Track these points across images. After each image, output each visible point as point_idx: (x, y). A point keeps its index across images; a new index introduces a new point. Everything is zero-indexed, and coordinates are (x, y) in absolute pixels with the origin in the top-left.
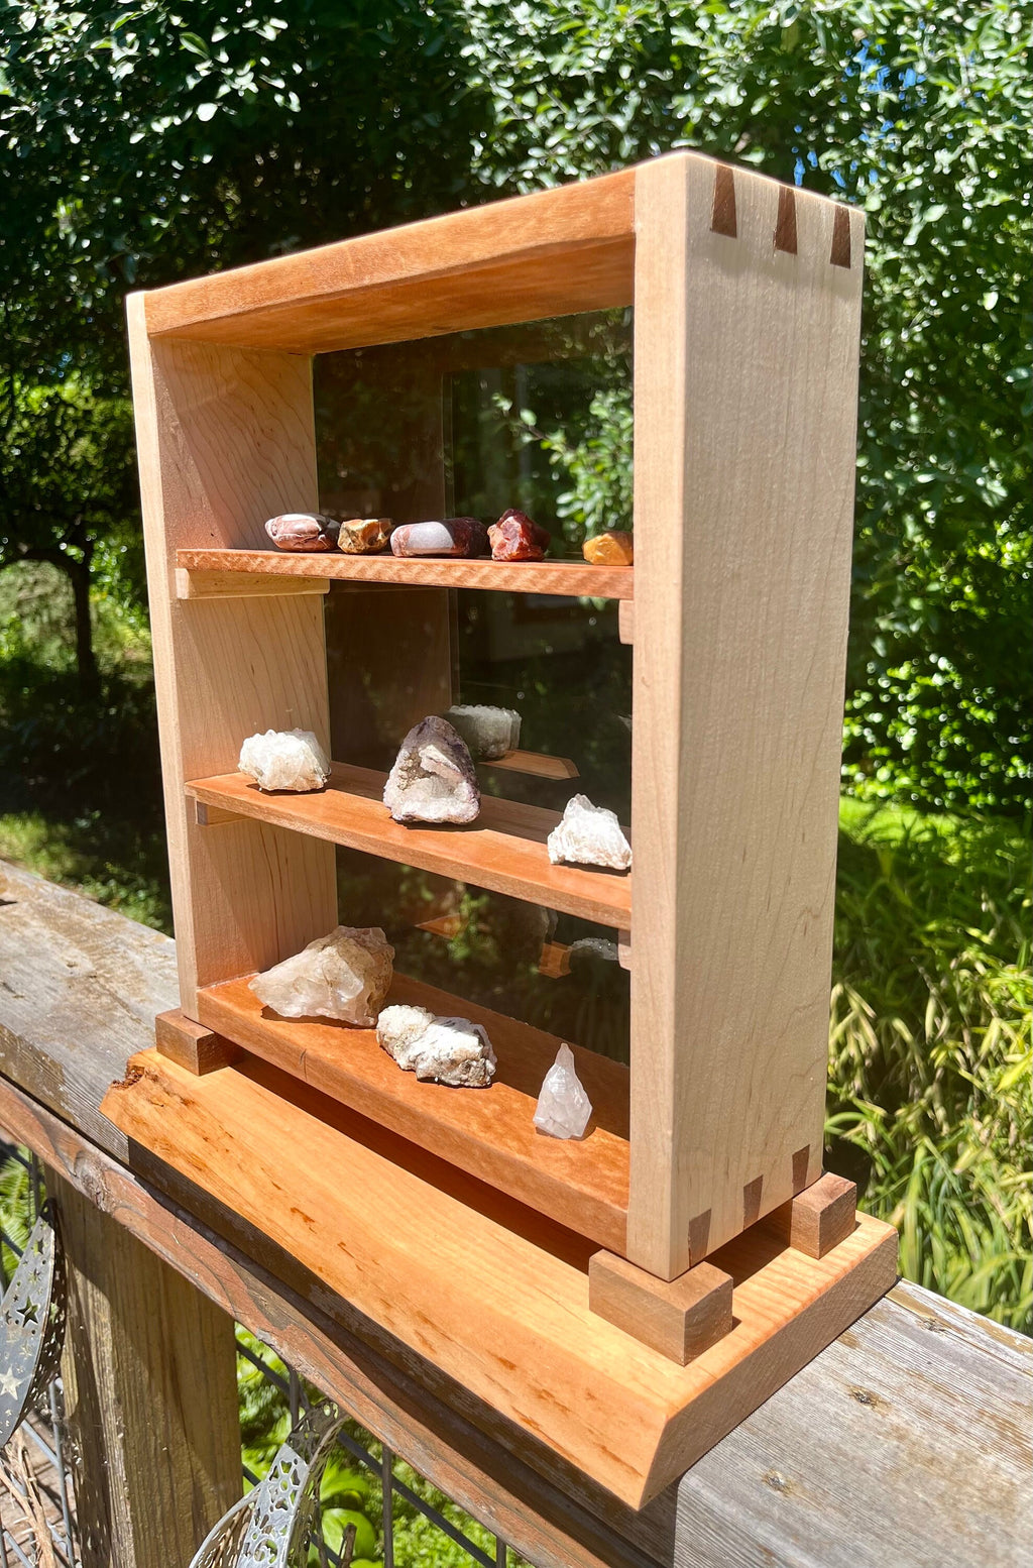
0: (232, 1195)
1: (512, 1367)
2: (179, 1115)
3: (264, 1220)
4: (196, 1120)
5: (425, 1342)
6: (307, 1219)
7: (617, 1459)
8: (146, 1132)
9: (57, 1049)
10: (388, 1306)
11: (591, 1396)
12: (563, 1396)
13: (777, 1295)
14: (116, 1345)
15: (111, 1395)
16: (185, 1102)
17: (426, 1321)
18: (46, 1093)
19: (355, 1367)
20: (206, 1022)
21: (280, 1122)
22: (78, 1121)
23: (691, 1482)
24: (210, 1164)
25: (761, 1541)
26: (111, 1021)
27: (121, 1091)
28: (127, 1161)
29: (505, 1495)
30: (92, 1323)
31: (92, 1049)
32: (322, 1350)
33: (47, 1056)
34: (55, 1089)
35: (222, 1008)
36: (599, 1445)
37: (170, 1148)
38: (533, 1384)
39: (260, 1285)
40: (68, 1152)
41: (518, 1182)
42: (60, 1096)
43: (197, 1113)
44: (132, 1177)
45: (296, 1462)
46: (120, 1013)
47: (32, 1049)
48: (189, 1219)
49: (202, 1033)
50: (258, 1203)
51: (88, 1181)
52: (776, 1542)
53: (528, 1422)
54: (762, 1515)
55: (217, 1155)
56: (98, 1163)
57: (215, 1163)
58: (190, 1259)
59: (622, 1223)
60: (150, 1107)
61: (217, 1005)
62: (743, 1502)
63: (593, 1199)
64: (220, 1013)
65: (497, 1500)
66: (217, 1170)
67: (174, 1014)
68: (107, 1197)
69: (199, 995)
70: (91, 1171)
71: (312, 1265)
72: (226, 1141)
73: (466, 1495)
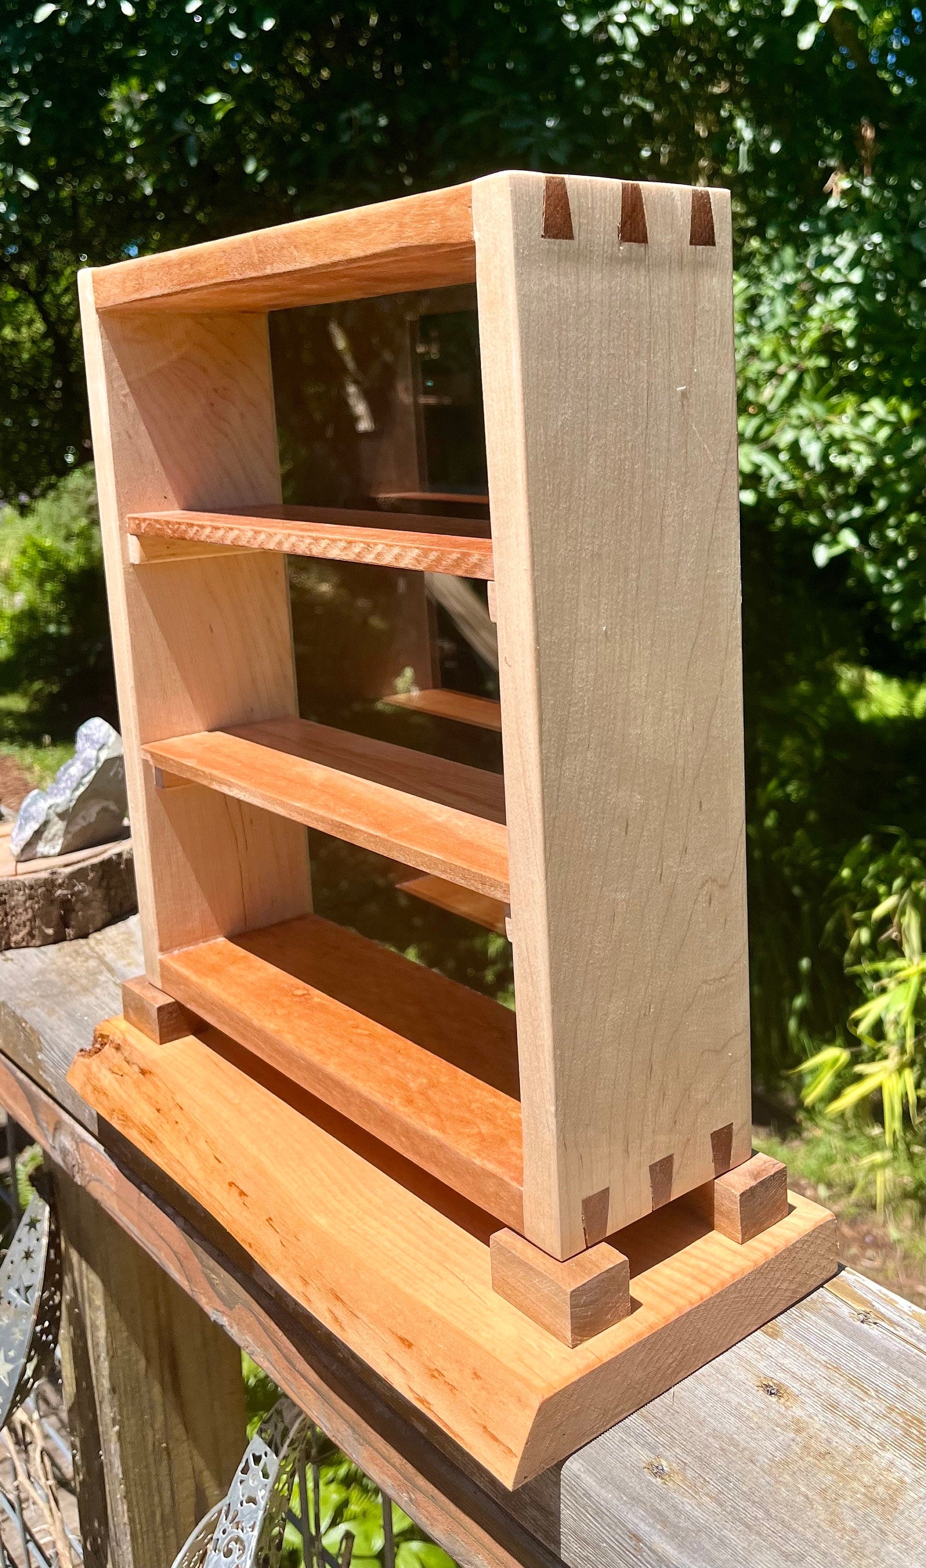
0: (178, 1168)
1: (410, 1345)
2: (137, 1085)
3: (204, 1194)
4: (151, 1090)
5: (336, 1319)
6: (242, 1194)
7: (496, 1439)
8: (106, 1102)
9: (36, 1016)
10: (306, 1283)
11: (476, 1376)
12: (452, 1375)
13: (688, 1280)
14: (110, 1329)
15: (106, 1384)
16: (143, 1072)
17: (338, 1298)
18: (26, 1060)
19: (294, 1349)
20: (168, 990)
21: (230, 1094)
22: (54, 1090)
23: (573, 1466)
24: (159, 1135)
25: (630, 1526)
26: (96, 985)
27: (87, 1060)
28: (96, 1133)
29: (421, 1481)
30: (87, 1305)
31: (70, 1015)
32: (266, 1329)
33: (26, 1022)
34: (34, 1057)
35: (180, 976)
36: (481, 1425)
37: (126, 1119)
38: (428, 1363)
39: (212, 1263)
40: (47, 1123)
41: (432, 1158)
42: (38, 1064)
43: (154, 1083)
44: (101, 1148)
45: (266, 1454)
46: (104, 977)
47: (14, 1016)
48: (152, 1193)
49: (165, 1000)
50: (200, 1175)
51: (64, 1152)
52: (643, 1528)
53: (422, 1401)
54: (636, 1500)
55: (167, 1127)
56: (73, 1134)
57: (166, 1137)
58: (153, 1235)
59: (518, 1199)
60: (110, 1076)
61: (177, 972)
62: (620, 1487)
63: (493, 1176)
64: (181, 981)
65: (416, 1487)
66: (166, 1143)
67: (140, 980)
68: (81, 1170)
69: (161, 962)
70: (68, 1143)
71: (242, 1240)
72: (176, 1112)
73: (389, 1482)
